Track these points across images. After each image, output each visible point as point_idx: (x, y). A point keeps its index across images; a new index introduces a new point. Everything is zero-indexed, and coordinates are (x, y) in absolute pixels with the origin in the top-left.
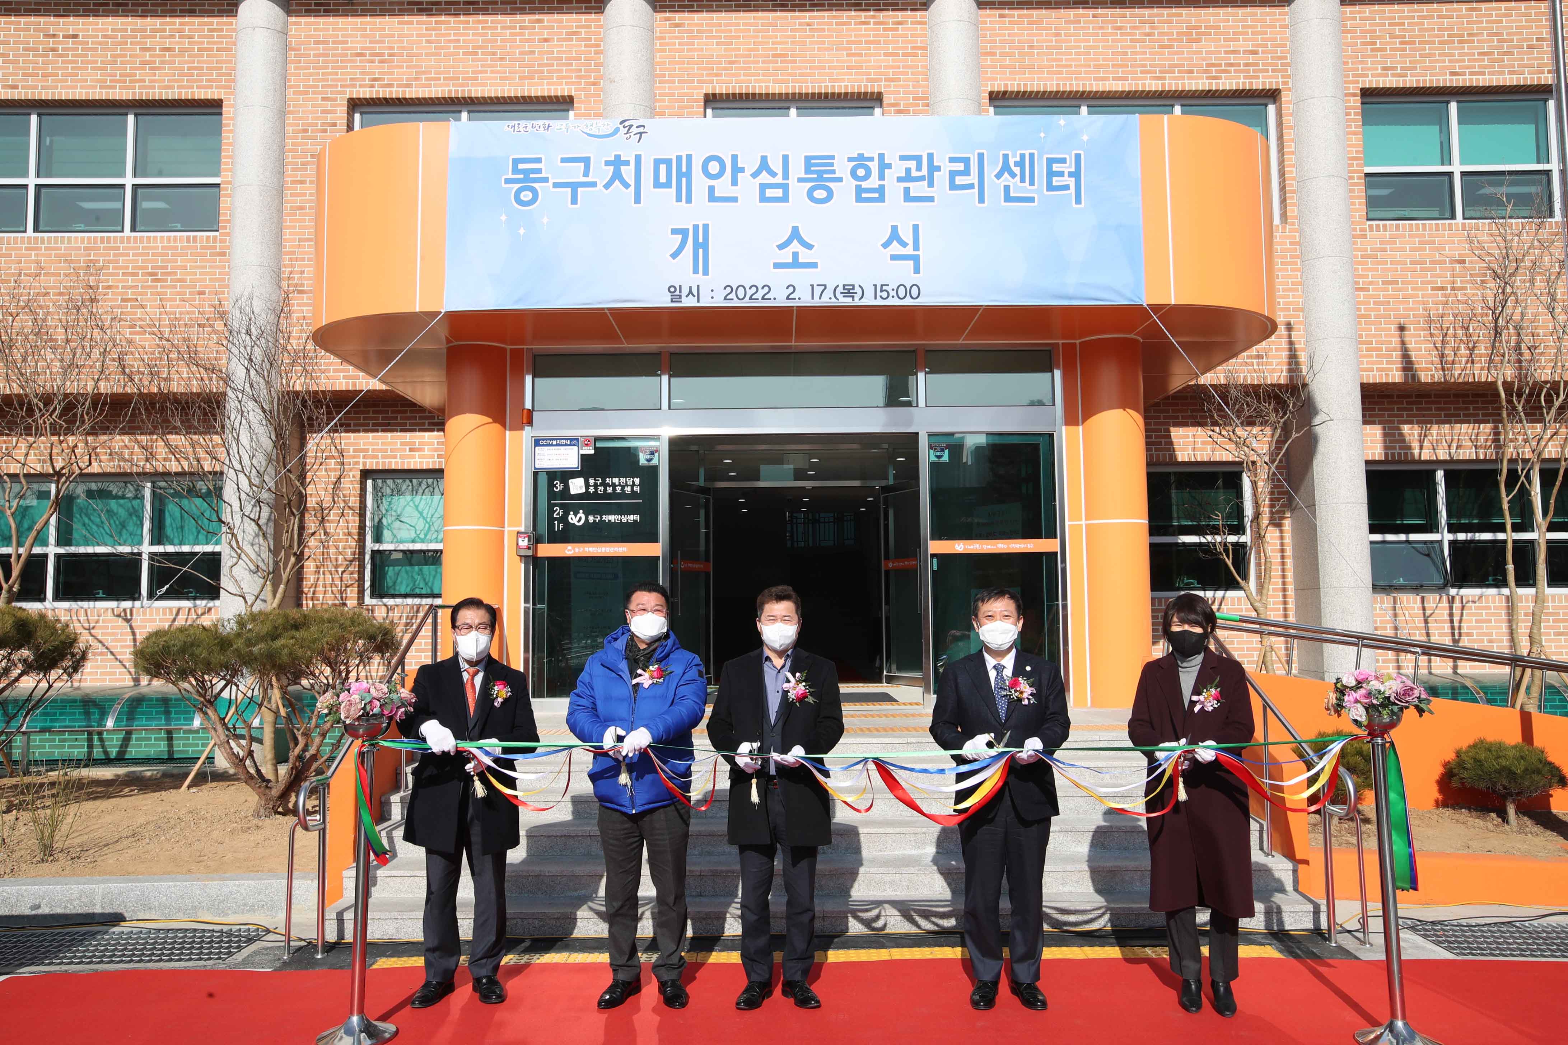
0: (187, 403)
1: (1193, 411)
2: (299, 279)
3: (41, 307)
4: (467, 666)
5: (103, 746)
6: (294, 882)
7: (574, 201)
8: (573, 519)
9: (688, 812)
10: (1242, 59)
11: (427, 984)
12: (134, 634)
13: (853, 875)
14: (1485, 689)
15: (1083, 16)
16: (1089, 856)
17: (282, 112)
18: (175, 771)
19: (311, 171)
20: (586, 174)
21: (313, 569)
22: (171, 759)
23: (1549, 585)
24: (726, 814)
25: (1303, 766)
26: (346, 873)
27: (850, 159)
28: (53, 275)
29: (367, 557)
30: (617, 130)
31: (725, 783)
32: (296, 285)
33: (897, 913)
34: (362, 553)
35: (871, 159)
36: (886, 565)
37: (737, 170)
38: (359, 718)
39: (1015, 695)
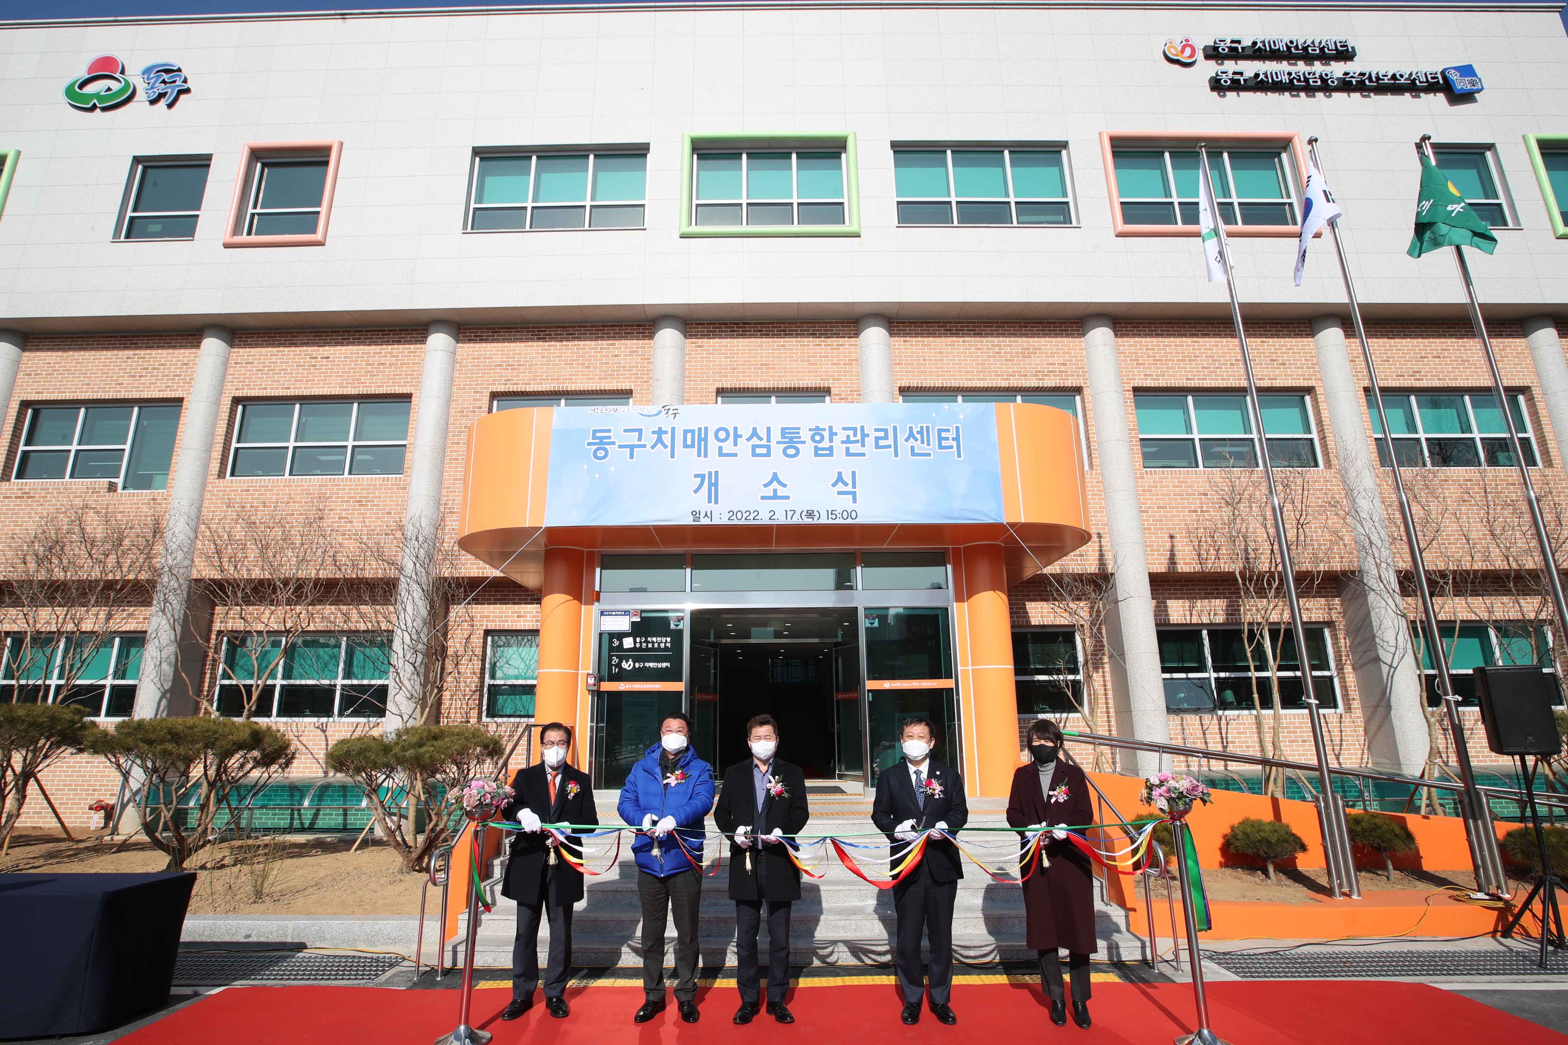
0: (374, 584)
1: (1040, 591)
2: (452, 504)
3: (288, 523)
4: (550, 770)
5: (300, 819)
6: (425, 922)
7: (632, 457)
8: (625, 665)
9: (701, 876)
10: (1057, 368)
11: (514, 1002)
12: (327, 740)
13: (817, 921)
14: (1246, 780)
15: (956, 342)
16: (983, 906)
17: (449, 400)
18: (347, 838)
19: (464, 436)
20: (640, 439)
21: (449, 697)
22: (345, 829)
23: (1282, 708)
24: (727, 875)
25: (1128, 840)
26: (460, 917)
27: (810, 430)
28: (298, 502)
29: (485, 689)
30: (660, 412)
31: (727, 853)
32: (450, 508)
33: (846, 949)
34: (482, 686)
35: (824, 430)
36: (837, 697)
37: (737, 436)
38: (476, 807)
39: (929, 792)
